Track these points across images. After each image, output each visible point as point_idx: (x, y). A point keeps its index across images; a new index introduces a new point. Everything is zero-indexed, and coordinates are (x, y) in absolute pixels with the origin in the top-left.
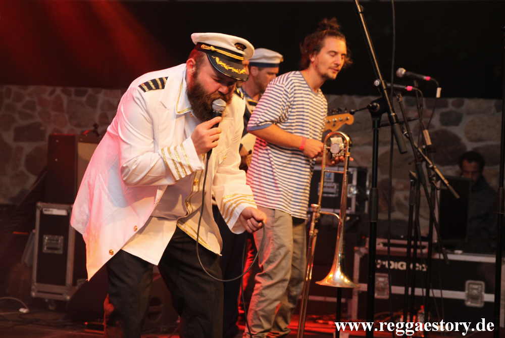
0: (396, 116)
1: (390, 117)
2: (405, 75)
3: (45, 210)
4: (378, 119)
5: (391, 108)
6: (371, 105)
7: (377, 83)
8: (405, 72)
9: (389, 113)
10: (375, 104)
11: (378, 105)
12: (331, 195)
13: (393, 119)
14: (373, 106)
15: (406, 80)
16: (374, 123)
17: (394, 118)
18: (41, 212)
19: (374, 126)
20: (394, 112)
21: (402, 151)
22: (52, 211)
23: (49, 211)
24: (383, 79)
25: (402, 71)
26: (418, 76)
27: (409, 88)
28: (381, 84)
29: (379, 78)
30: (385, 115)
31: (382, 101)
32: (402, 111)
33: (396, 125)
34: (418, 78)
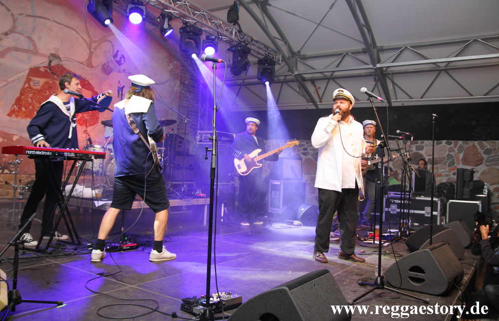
0: (389, 148)
2: (399, 133)
7: (382, 136)
15: (399, 134)
22: (275, 183)
25: (398, 131)
26: (405, 133)
27: (401, 137)
29: (383, 134)
30: (385, 148)
31: (384, 142)
32: (398, 146)
33: (389, 151)
34: (404, 134)
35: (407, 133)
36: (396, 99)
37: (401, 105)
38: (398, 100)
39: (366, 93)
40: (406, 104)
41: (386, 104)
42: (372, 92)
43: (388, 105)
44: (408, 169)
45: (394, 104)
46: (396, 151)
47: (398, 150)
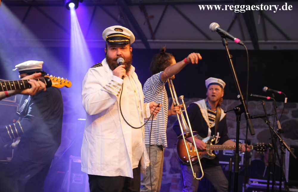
0: (249, 114)
1: (246, 115)
2: (267, 91)
3: (74, 160)
4: (239, 116)
5: (246, 110)
6: (235, 109)
7: (239, 96)
8: (268, 89)
9: (246, 113)
10: (237, 108)
11: (239, 108)
12: (230, 155)
13: (247, 117)
14: (236, 109)
15: (268, 93)
16: (237, 119)
17: (248, 115)
18: (72, 161)
19: (237, 120)
20: (248, 112)
21: (252, 134)
22: (78, 161)
23: (76, 160)
24: (242, 94)
25: (266, 88)
26: (275, 91)
27: (268, 98)
28: (241, 97)
29: (240, 94)
30: (243, 114)
31: (241, 106)
32: (265, 110)
33: (249, 120)
34: (274, 93)
35: (279, 92)
36: (266, 39)
37: (273, 49)
38: (269, 41)
39: (217, 30)
40: (279, 48)
41: (248, 47)
42: (228, 31)
43: (252, 48)
44: (278, 146)
45: (262, 47)
46: (261, 117)
47: (265, 117)
